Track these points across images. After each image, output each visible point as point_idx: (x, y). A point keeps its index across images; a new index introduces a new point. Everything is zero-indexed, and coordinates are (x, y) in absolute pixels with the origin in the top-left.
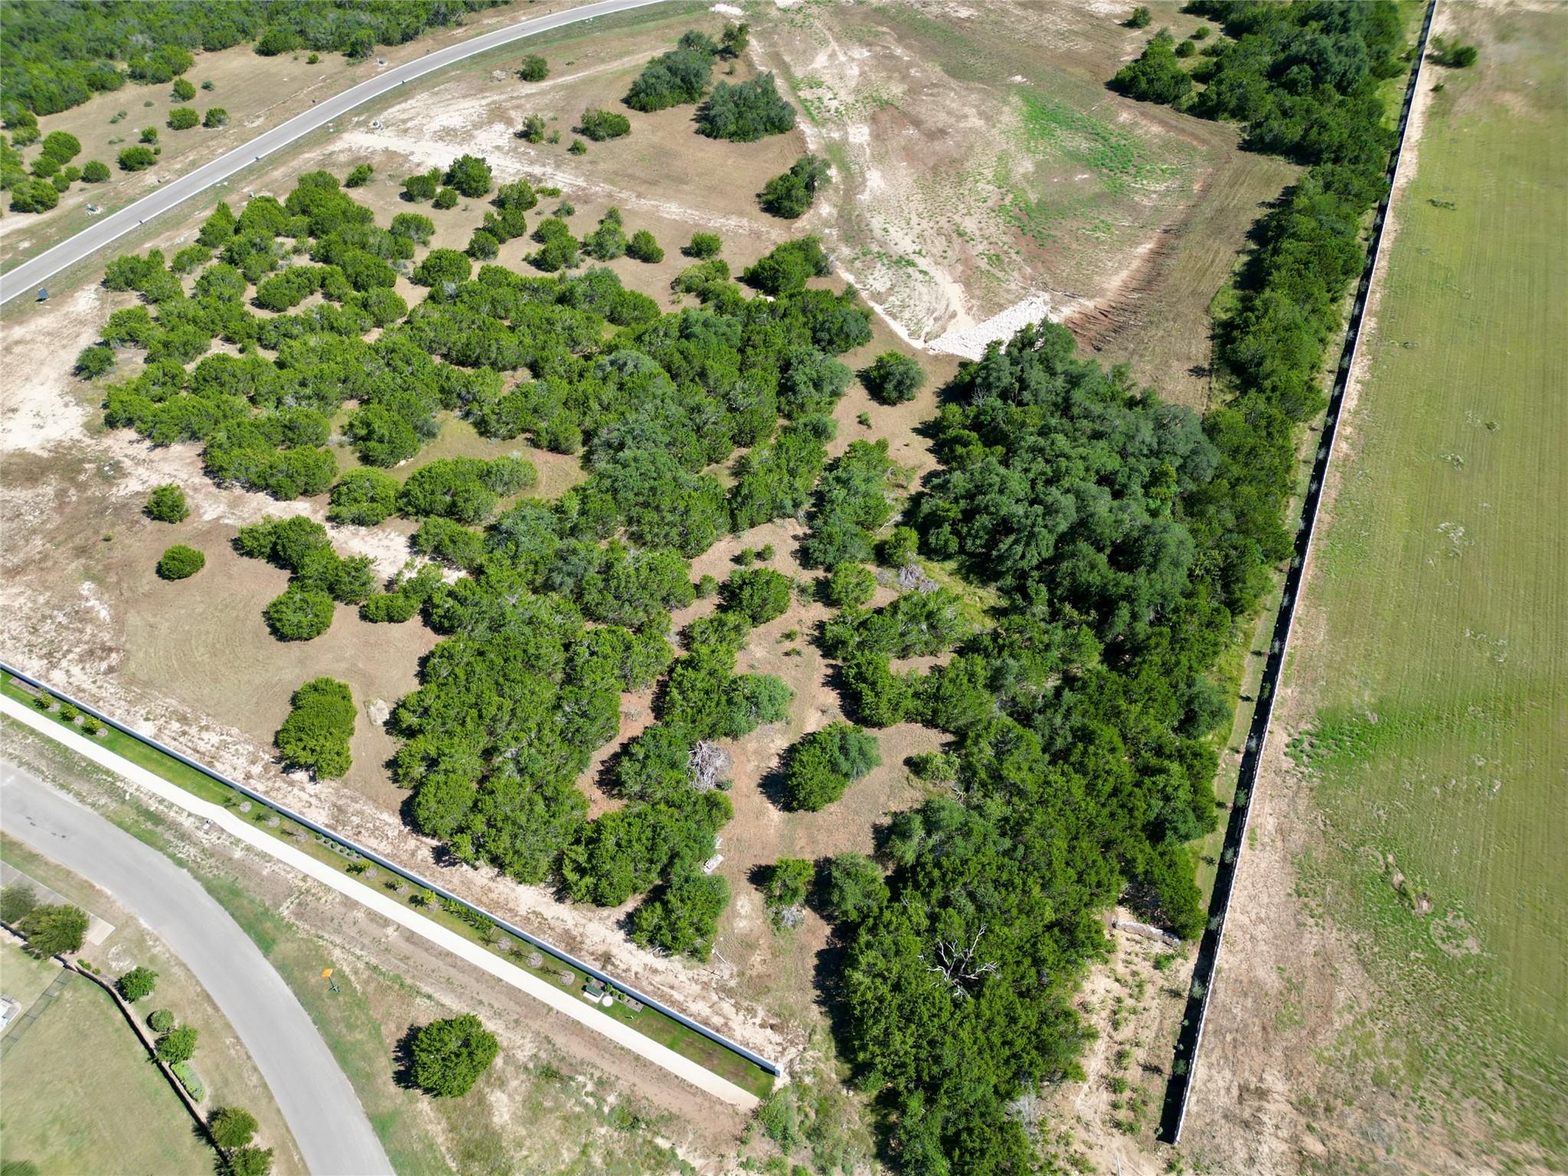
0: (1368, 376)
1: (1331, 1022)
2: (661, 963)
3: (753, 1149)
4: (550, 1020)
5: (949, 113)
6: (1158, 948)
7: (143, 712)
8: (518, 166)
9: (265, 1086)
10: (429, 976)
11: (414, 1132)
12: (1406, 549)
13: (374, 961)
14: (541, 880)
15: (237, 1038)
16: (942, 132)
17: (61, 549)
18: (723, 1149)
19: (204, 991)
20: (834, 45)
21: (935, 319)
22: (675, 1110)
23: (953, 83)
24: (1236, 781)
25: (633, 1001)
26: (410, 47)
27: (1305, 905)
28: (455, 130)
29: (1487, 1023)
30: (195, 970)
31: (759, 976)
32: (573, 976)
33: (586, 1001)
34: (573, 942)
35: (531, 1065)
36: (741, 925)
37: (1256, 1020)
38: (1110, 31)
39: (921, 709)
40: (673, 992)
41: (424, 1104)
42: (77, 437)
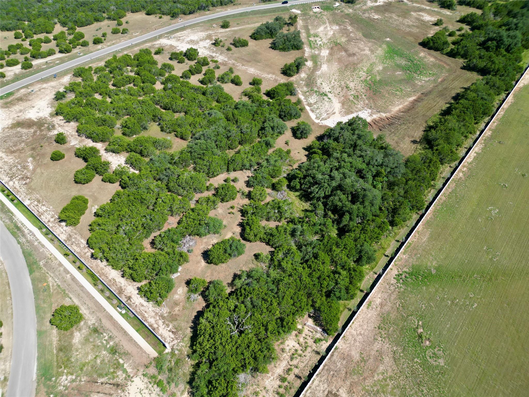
0: (480, 151)
1: (373, 377)
2: (145, 304)
3: (149, 371)
4: (104, 314)
5: (359, 49)
6: (318, 336)
7: (29, 197)
8: (208, 53)
9: (12, 314)
10: (74, 292)
11: (48, 339)
12: (472, 214)
13: (59, 284)
14: (120, 269)
15: (11, 298)
16: (354, 54)
17: (28, 148)
18: (139, 368)
19: (8, 282)
20: (328, 24)
21: (327, 114)
22: (130, 352)
23: (364, 39)
24: (371, 284)
25: (132, 314)
26: (191, 16)
27: (380, 332)
28: (194, 41)
29: (436, 392)
30: (8, 275)
31: (175, 315)
32: (116, 302)
33: (117, 310)
34: (121, 291)
35: (91, 327)
36: (176, 297)
37: (345, 369)
38: (427, 26)
39: (265, 238)
40: (145, 314)
41: (55, 331)
42: (46, 116)
